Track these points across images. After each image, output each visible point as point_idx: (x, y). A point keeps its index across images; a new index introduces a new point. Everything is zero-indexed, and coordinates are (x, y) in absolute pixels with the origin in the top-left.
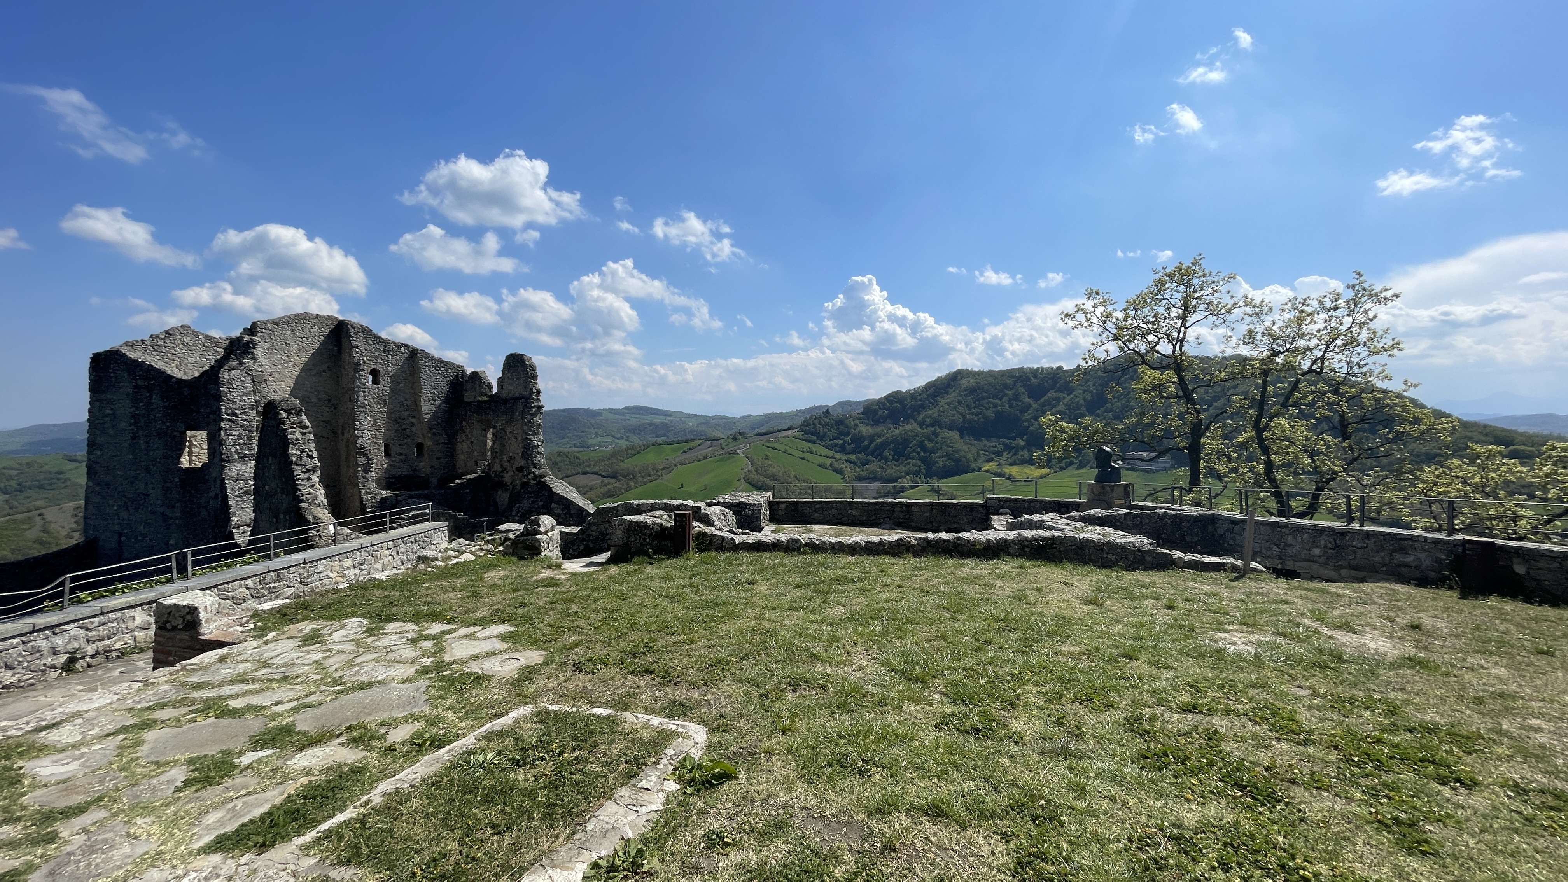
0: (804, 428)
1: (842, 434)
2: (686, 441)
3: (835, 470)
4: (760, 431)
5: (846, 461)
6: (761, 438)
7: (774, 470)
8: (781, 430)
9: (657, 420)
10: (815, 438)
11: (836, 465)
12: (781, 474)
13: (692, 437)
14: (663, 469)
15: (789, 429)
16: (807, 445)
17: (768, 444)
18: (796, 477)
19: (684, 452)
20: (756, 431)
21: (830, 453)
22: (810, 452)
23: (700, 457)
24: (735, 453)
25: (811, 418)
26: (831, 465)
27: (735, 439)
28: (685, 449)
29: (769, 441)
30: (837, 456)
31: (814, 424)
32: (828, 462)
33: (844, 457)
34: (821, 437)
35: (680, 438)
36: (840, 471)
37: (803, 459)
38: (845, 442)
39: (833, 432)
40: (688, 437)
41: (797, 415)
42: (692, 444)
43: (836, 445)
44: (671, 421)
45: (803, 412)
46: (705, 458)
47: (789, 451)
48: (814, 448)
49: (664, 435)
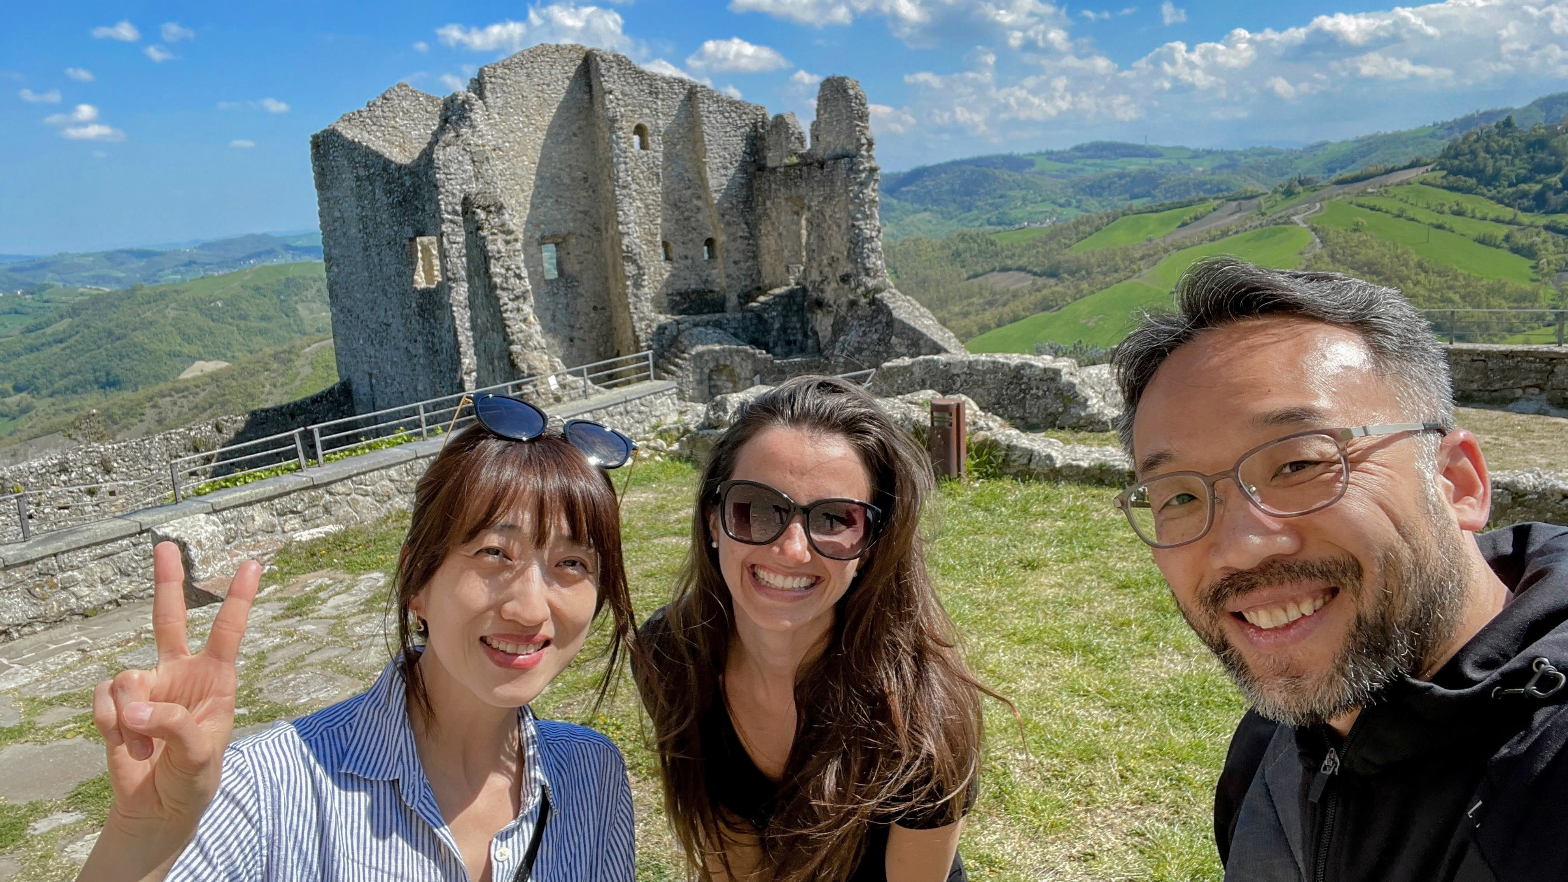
0: (1448, 163)
1: (1540, 169)
2: (1189, 204)
3: (1516, 250)
4: (1346, 174)
5: (1547, 228)
6: (1347, 188)
7: (1371, 253)
8: (1393, 170)
9: (1134, 166)
10: (1472, 182)
11: (1521, 239)
12: (1387, 260)
13: (1202, 194)
14: (1142, 258)
15: (1412, 166)
16: (1452, 198)
17: (1362, 200)
18: (1420, 265)
19: (1184, 224)
20: (1335, 177)
21: (1508, 213)
22: (1459, 213)
23: (1213, 233)
24: (1288, 222)
25: (1465, 139)
26: (1507, 238)
27: (1289, 193)
28: (1187, 218)
29: (1364, 193)
30: (1525, 218)
31: (1473, 152)
32: (1501, 231)
33: (1542, 220)
34: (1489, 180)
35: (1176, 199)
36: (1528, 252)
37: (1440, 227)
38: (1548, 187)
39: (1521, 167)
40: (1193, 195)
41: (1433, 136)
42: (1200, 209)
43: (1524, 195)
44: (1161, 167)
45: (1449, 127)
46: (1225, 234)
47: (1410, 213)
48: (1467, 202)
49: (1147, 194)
